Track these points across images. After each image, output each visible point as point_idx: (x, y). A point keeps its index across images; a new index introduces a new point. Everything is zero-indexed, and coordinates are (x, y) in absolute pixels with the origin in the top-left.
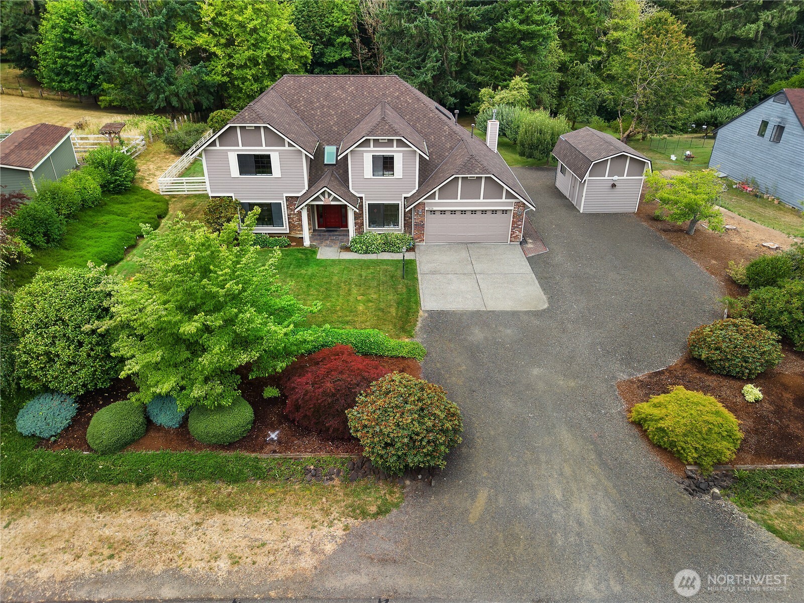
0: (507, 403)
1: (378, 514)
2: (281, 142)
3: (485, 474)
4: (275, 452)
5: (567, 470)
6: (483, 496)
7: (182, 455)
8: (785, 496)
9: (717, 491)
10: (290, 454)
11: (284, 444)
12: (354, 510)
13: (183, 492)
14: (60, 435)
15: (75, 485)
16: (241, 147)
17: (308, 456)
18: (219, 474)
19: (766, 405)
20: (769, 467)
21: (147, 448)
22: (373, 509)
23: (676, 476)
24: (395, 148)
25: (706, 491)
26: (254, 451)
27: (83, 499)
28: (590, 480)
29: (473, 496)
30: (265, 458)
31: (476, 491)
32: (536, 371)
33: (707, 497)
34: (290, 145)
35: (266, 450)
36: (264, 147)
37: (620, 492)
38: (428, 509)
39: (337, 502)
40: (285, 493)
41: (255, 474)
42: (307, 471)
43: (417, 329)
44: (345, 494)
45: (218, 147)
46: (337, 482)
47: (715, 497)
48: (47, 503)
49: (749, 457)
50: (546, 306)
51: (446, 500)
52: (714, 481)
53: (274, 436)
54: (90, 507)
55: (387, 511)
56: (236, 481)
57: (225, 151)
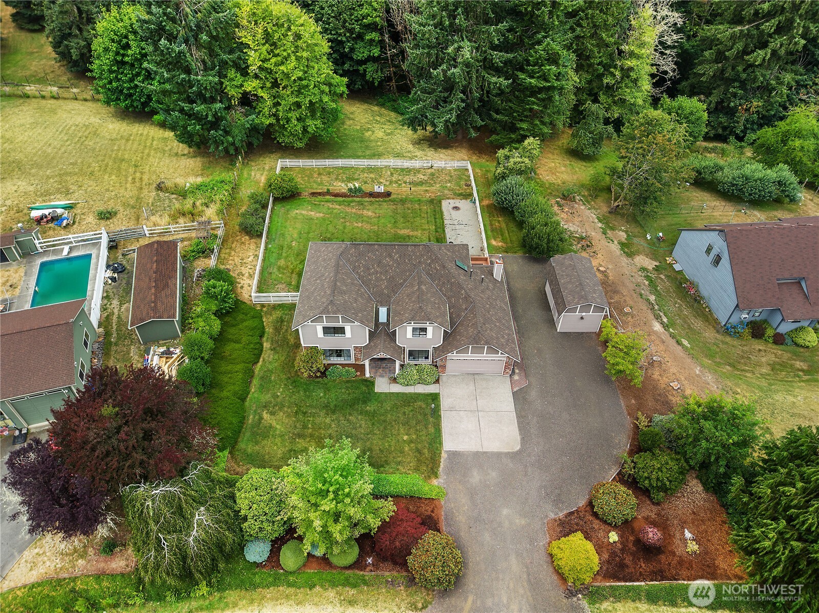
0: (487, 537)
1: (422, 608)
3: (472, 586)
4: (371, 571)
5: (511, 585)
6: (471, 599)
7: (328, 574)
8: (611, 599)
9: (580, 596)
10: (379, 573)
11: (376, 566)
12: (411, 606)
13: (331, 593)
14: (267, 561)
15: (281, 588)
17: (387, 574)
18: (347, 583)
19: (618, 545)
20: (608, 584)
21: (310, 569)
22: (420, 605)
23: (562, 588)
25: (575, 596)
26: (361, 570)
27: (287, 597)
28: (521, 591)
29: (466, 600)
30: (368, 574)
31: (467, 596)
32: (505, 511)
33: (575, 599)
35: (367, 570)
37: (534, 599)
38: (445, 606)
39: (403, 600)
40: (379, 594)
41: (364, 583)
42: (387, 581)
43: (441, 469)
44: (407, 595)
46: (402, 588)
47: (579, 599)
48: (272, 599)
49: (600, 578)
50: (517, 447)
51: (453, 600)
52: (580, 591)
53: (370, 560)
54: (291, 602)
55: (427, 607)
56: (355, 587)
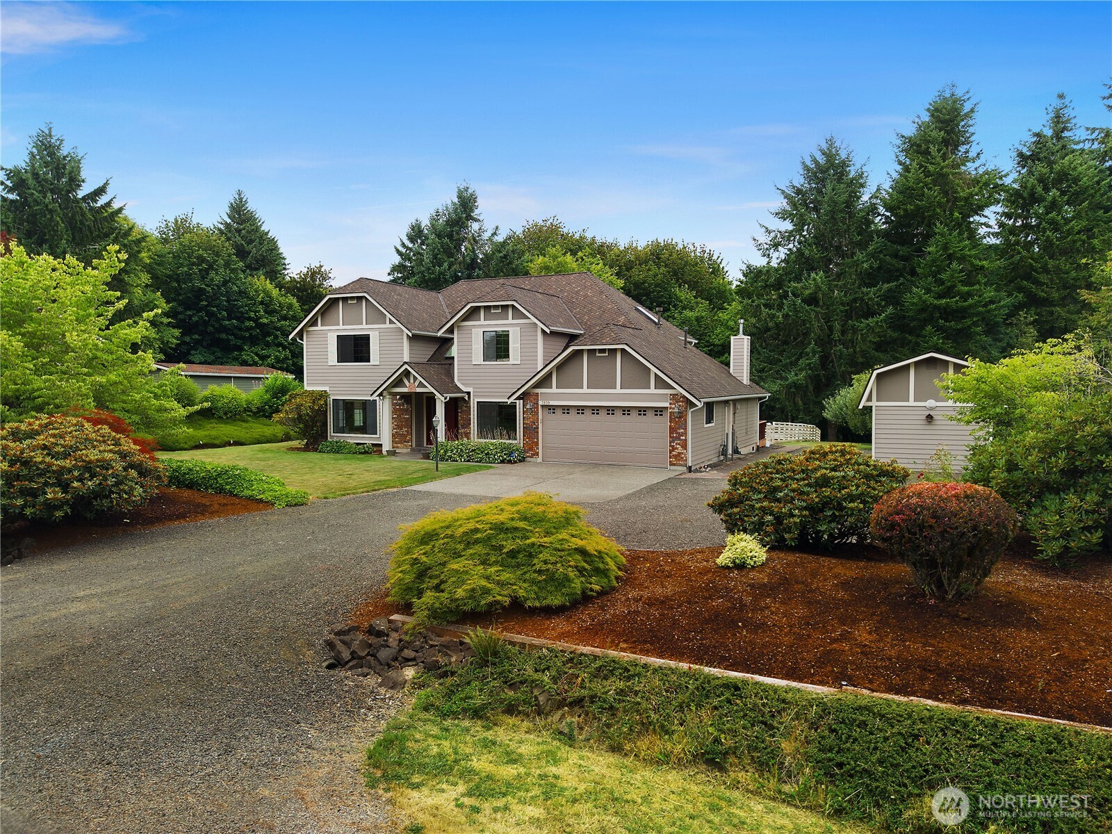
2: (382, 318)
16: (341, 327)
24: (510, 321)
34: (391, 322)
36: (364, 326)
45: (319, 327)
57: (325, 332)
